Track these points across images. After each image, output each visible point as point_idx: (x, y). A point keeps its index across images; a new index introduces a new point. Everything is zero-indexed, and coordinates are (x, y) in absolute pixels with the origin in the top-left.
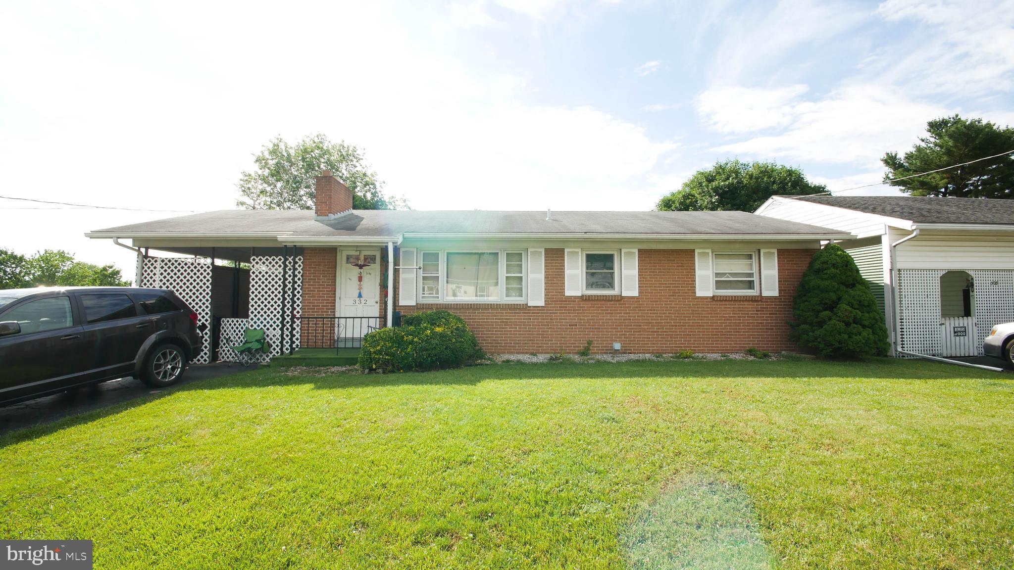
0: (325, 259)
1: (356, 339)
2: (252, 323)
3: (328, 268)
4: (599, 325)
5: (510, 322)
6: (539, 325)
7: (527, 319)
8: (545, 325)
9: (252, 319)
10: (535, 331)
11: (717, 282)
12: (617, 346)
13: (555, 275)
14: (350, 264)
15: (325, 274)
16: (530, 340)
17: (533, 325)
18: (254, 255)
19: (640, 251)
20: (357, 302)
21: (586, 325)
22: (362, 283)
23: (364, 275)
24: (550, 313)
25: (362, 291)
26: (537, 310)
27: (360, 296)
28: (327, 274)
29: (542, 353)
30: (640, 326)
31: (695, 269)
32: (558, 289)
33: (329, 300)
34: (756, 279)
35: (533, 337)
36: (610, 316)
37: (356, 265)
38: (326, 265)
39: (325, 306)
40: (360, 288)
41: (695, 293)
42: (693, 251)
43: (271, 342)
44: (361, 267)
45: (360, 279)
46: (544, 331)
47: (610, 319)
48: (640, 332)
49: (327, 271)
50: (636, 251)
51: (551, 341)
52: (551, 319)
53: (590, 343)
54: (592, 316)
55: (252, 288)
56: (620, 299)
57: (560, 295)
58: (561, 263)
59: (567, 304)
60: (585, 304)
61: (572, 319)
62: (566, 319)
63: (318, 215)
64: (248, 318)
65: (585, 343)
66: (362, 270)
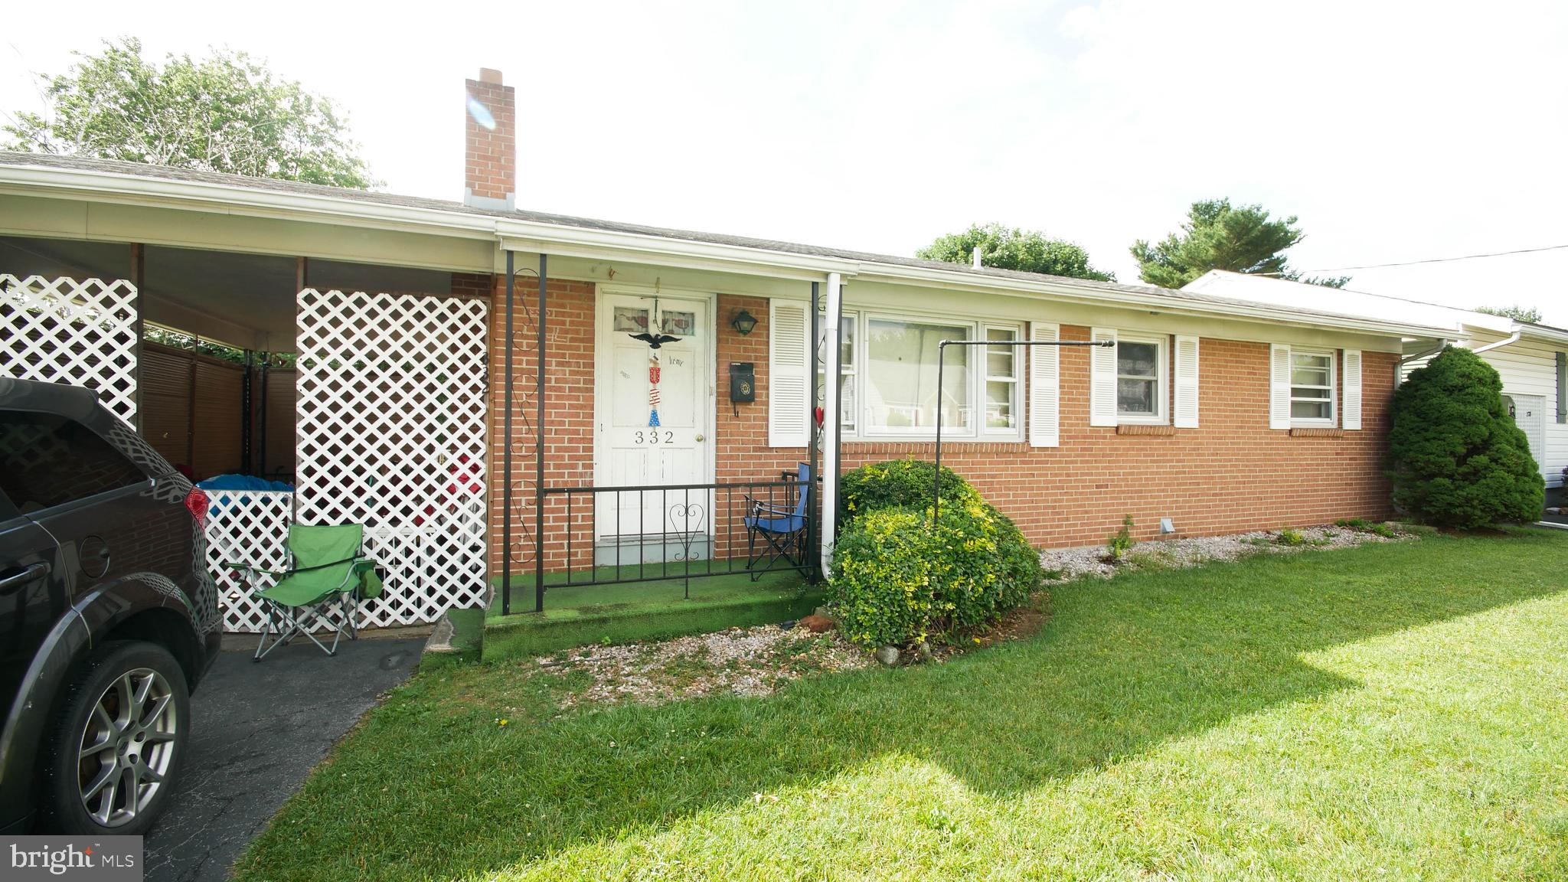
0: (563, 314)
1: (652, 537)
2: (310, 504)
3: (572, 340)
4: (1140, 485)
5: (998, 483)
6: (1047, 489)
7: (1026, 476)
8: (1058, 488)
9: (310, 493)
10: (1041, 501)
11: (1294, 404)
12: (1168, 525)
13: (1075, 381)
14: (626, 334)
15: (563, 356)
16: (1033, 521)
17: (1039, 488)
18: (306, 285)
19: (1202, 340)
20: (647, 437)
21: (1121, 486)
22: (658, 385)
23: (662, 364)
24: (1066, 462)
25: (658, 407)
26: (1045, 455)
27: (654, 421)
28: (572, 357)
29: (1052, 546)
30: (1198, 484)
31: (1269, 380)
32: (1079, 412)
33: (577, 432)
34: (1333, 400)
35: (1038, 514)
36: (1157, 467)
37: (646, 337)
38: (567, 332)
39: (566, 450)
40: (654, 400)
41: (1268, 422)
42: (1268, 346)
43: (384, 563)
44: (655, 342)
45: (655, 375)
46: (1055, 501)
47: (1157, 473)
48: (1198, 495)
49: (569, 348)
50: (1196, 340)
51: (1067, 519)
52: (1068, 475)
53: (1127, 521)
54: (1131, 468)
55: (304, 391)
56: (1169, 432)
57: (1083, 425)
58: (1085, 358)
59: (1094, 444)
60: (1120, 444)
61: (1099, 474)
62: (1092, 474)
63: (474, 193)
64: (293, 489)
65: (1119, 522)
66: (657, 351)
